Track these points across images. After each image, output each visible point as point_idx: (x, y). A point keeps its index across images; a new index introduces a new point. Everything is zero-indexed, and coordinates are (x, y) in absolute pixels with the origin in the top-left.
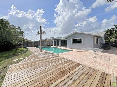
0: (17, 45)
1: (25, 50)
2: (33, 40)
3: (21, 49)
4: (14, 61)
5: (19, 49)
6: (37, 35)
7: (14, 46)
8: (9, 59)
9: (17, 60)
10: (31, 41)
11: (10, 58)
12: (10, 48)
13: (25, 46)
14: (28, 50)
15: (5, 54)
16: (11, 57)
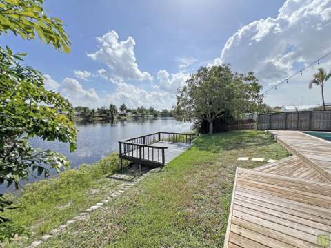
0: (243, 122)
1: (265, 136)
2: (290, 108)
3: (253, 132)
4: (239, 159)
5: (247, 131)
6: (310, 87)
7: (236, 122)
8: (228, 152)
9: (247, 159)
10: (281, 110)
11: (231, 149)
12: (229, 126)
13: (264, 126)
14: (274, 138)
15: (223, 138)
16: (233, 149)
